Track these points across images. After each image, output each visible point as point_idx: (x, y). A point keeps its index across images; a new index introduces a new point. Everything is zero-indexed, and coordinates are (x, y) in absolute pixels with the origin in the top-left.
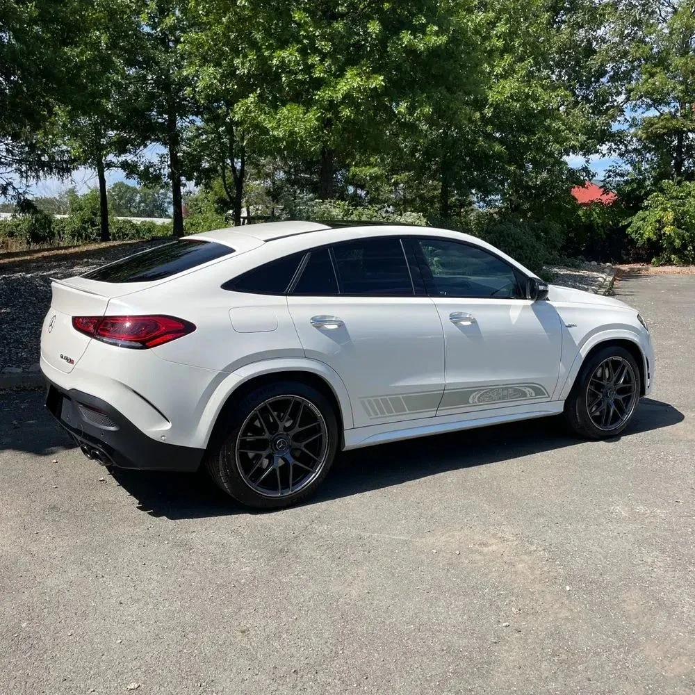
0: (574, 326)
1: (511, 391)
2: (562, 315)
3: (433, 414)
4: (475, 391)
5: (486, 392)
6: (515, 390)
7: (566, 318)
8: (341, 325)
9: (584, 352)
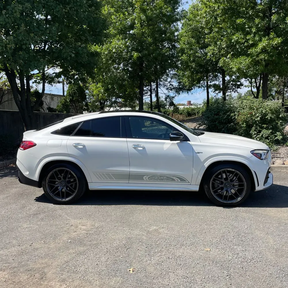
0: (201, 153)
1: (165, 177)
2: (194, 148)
3: (127, 182)
4: (146, 175)
5: (151, 176)
6: (168, 177)
7: (196, 149)
8: (84, 146)
9: (207, 164)
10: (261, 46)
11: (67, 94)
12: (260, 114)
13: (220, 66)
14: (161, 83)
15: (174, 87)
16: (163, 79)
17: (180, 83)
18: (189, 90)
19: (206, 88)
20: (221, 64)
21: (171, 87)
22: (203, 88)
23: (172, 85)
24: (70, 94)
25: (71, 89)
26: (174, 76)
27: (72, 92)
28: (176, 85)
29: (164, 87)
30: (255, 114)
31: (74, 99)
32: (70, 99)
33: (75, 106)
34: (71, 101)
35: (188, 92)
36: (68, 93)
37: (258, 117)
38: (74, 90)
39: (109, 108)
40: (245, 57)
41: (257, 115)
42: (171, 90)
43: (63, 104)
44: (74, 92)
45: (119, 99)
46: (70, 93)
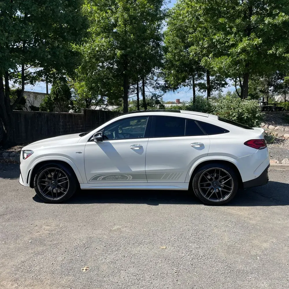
10: (241, 46)
11: (51, 92)
12: (237, 114)
13: (202, 66)
14: (147, 81)
15: (160, 85)
16: (149, 77)
17: (166, 81)
18: (175, 88)
19: (192, 87)
20: (203, 64)
21: (157, 86)
22: (189, 87)
23: (159, 84)
26: (160, 75)
28: (162, 84)
29: (151, 85)
30: (232, 114)
31: (58, 98)
32: (55, 97)
33: (59, 105)
34: (55, 99)
35: (174, 91)
36: (53, 92)
37: (235, 116)
38: (59, 89)
39: (95, 107)
40: (226, 57)
41: (234, 114)
42: (158, 88)
43: (46, 103)
44: (58, 91)
45: (105, 97)
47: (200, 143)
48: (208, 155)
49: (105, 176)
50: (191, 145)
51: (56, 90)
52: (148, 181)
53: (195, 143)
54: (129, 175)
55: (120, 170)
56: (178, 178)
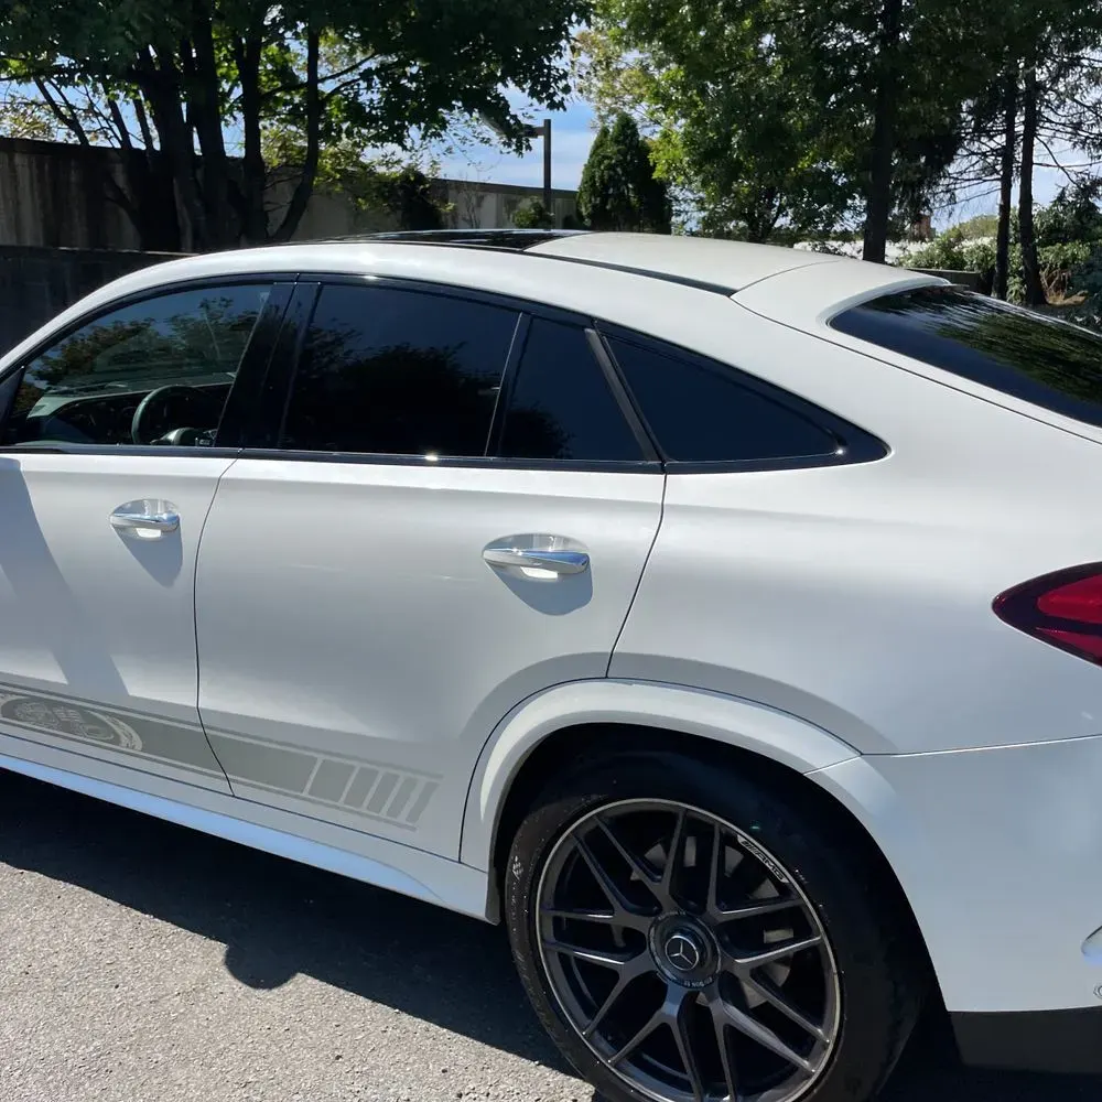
24: (595, 182)
25: (600, 163)
27: (601, 177)
31: (608, 207)
32: (594, 207)
36: (587, 182)
38: (611, 167)
44: (610, 177)
46: (592, 178)
47: (566, 540)
48: (608, 668)
49: (15, 697)
50: (493, 555)
51: (603, 171)
52: (239, 790)
53: (530, 537)
54: (122, 718)
55: (67, 678)
56: (414, 816)
